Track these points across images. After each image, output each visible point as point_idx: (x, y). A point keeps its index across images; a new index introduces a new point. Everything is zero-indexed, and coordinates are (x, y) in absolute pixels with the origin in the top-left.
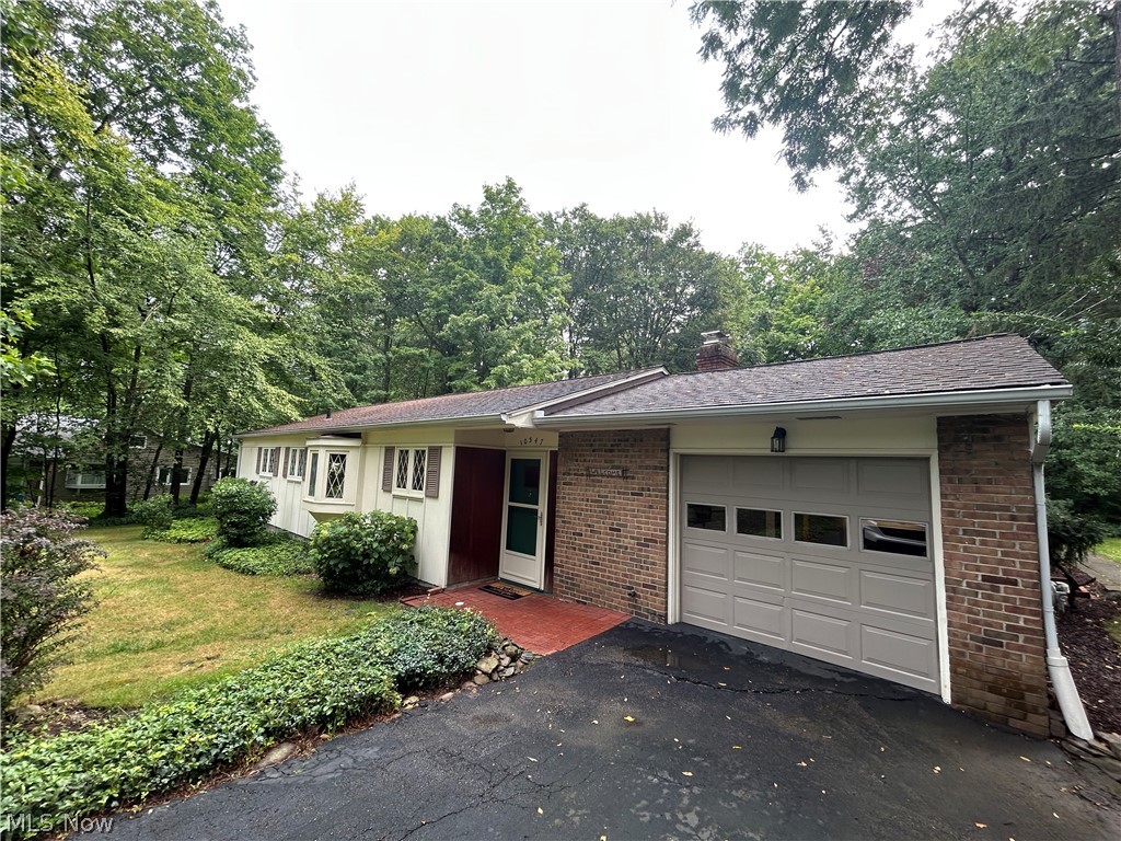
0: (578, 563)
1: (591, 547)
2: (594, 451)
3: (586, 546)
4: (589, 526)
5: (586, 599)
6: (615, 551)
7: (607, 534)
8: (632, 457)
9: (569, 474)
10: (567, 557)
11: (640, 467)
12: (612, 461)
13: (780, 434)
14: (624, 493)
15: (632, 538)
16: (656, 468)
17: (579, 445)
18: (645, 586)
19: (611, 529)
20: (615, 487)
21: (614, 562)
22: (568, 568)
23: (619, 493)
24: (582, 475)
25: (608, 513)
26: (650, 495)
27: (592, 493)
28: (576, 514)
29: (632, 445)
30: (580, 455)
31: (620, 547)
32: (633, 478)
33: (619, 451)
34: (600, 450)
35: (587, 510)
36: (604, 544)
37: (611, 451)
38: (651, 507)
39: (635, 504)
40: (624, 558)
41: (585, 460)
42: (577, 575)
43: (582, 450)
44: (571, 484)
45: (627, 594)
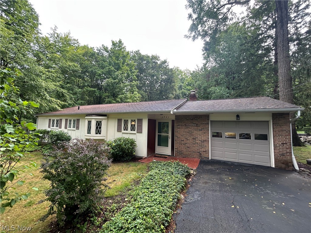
0: (183, 148)
1: (187, 143)
2: (187, 120)
3: (185, 143)
4: (186, 138)
5: (186, 156)
6: (194, 144)
7: (192, 140)
8: (199, 121)
9: (179, 126)
10: (179, 146)
11: (201, 124)
12: (192, 122)
13: (238, 116)
14: (196, 130)
15: (200, 141)
16: (206, 124)
17: (182, 118)
18: (203, 151)
19: (193, 139)
20: (194, 129)
21: (194, 147)
22: (180, 149)
23: (195, 130)
24: (183, 126)
25: (192, 135)
26: (204, 130)
27: (186, 130)
28: (182, 136)
29: (199, 118)
30: (183, 121)
31: (196, 143)
32: (199, 126)
33: (195, 120)
34: (189, 120)
35: (185, 135)
36: (191, 142)
37: (192, 120)
38: (205, 133)
39: (200, 132)
40: (197, 145)
41: (184, 122)
42: (183, 151)
43: (183, 120)
44: (180, 128)
45: (198, 154)
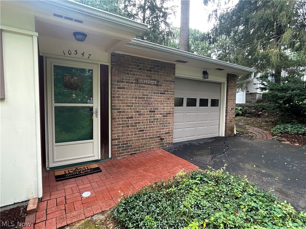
0: (130, 134)
1: (139, 123)
2: (140, 69)
3: (136, 123)
4: (138, 112)
5: (136, 151)
6: (152, 122)
7: (148, 114)
8: (161, 75)
9: (122, 82)
10: (123, 133)
11: (165, 81)
12: (150, 76)
14: (156, 93)
15: (161, 114)
16: (171, 81)
17: (130, 64)
18: (166, 134)
19: (150, 111)
20: (152, 90)
21: (152, 127)
22: (124, 138)
23: (154, 93)
24: (132, 83)
25: (149, 104)
26: (168, 94)
27: (138, 93)
28: (129, 106)
29: (161, 69)
30: (131, 71)
31: (155, 119)
32: (161, 86)
33: (154, 71)
34: (144, 69)
35: (136, 103)
36: (147, 120)
37: (150, 71)
38: (168, 99)
39: (162, 98)
40: (157, 124)
41: (134, 74)
42: (130, 141)
43: (132, 68)
44: (124, 88)
45: (158, 140)
